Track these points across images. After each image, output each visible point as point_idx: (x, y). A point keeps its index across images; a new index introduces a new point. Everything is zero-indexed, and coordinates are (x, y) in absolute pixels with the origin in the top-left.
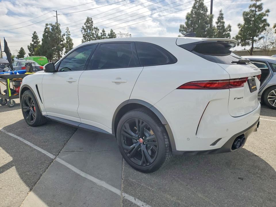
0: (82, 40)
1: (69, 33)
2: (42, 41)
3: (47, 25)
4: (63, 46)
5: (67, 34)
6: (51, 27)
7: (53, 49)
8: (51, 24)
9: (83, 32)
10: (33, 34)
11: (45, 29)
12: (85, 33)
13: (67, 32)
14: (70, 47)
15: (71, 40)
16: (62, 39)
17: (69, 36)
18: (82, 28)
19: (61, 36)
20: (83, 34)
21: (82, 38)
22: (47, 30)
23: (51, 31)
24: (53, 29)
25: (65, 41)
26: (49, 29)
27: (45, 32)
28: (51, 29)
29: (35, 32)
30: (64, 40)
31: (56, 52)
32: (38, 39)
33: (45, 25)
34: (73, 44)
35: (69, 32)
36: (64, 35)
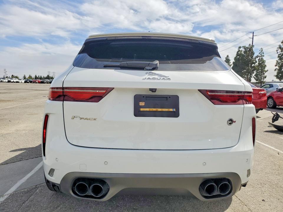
0: (277, 61)
1: (263, 55)
2: (233, 64)
3: (240, 48)
4: (254, 68)
5: (261, 55)
6: (244, 50)
7: (243, 72)
8: (244, 47)
9: (278, 52)
10: (226, 58)
11: (238, 52)
12: (281, 53)
13: (261, 53)
14: (261, 70)
15: (264, 62)
16: (254, 61)
17: (262, 58)
18: (279, 47)
19: (254, 58)
20: (279, 54)
21: (277, 59)
22: (239, 52)
23: (244, 54)
24: (245, 52)
25: (257, 64)
26: (242, 52)
27: (238, 54)
28: (244, 51)
29: (228, 56)
30: (256, 62)
31: (246, 75)
32: (230, 62)
33: (238, 48)
34: (266, 66)
35: (263, 53)
36: (257, 57)
